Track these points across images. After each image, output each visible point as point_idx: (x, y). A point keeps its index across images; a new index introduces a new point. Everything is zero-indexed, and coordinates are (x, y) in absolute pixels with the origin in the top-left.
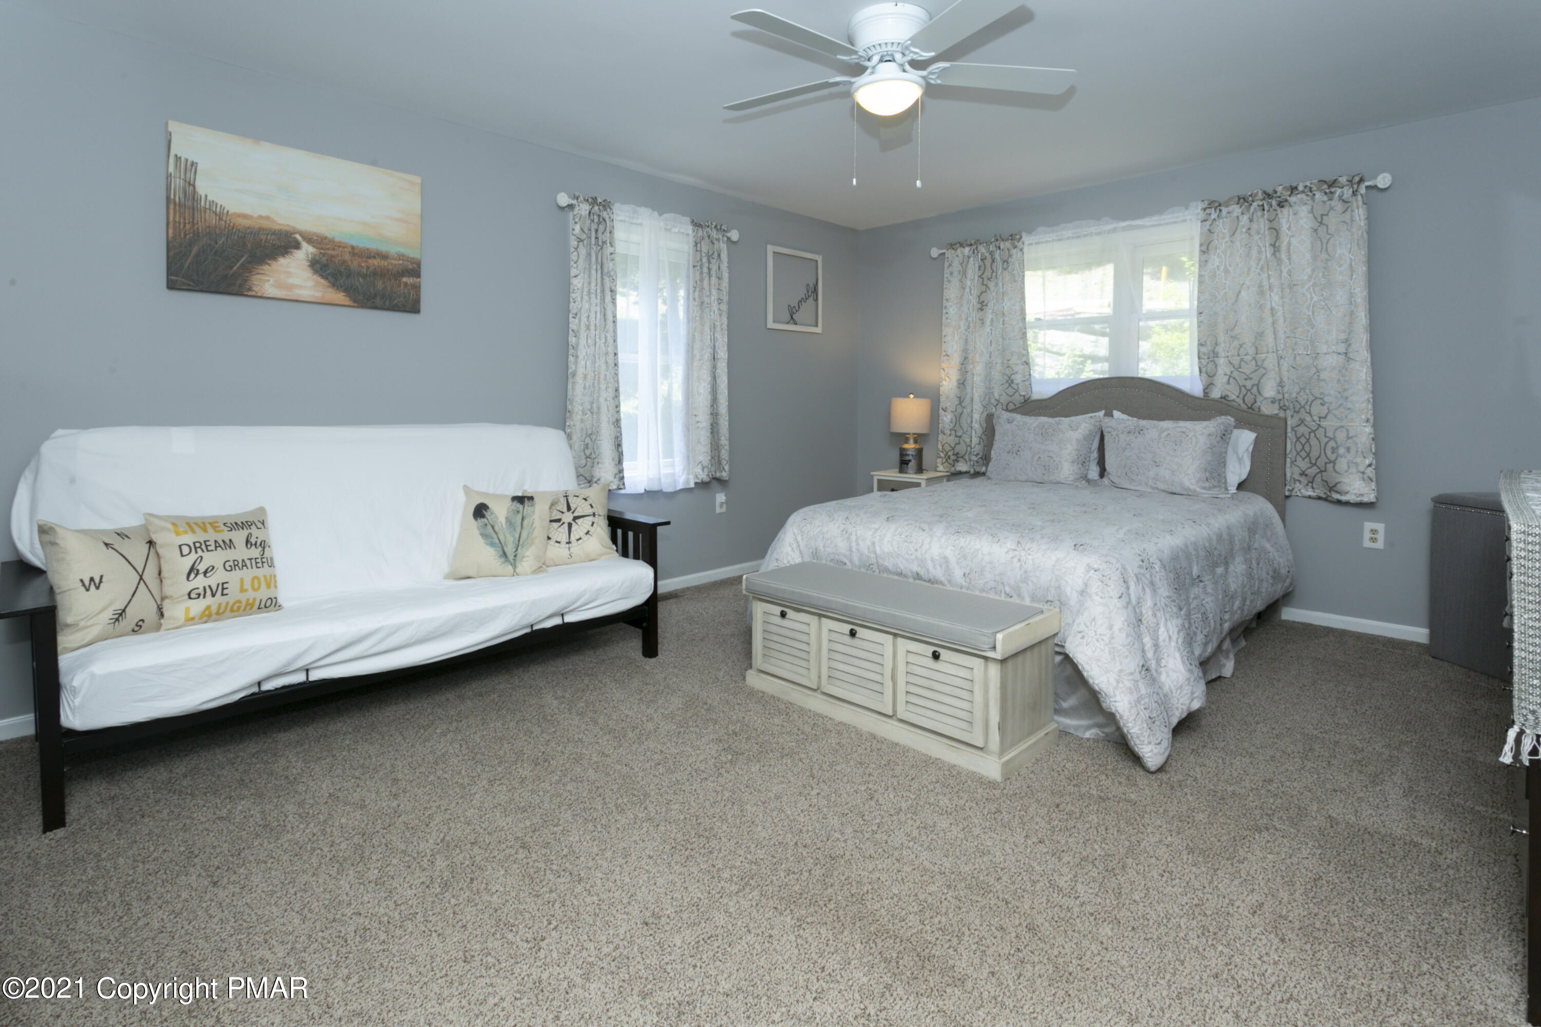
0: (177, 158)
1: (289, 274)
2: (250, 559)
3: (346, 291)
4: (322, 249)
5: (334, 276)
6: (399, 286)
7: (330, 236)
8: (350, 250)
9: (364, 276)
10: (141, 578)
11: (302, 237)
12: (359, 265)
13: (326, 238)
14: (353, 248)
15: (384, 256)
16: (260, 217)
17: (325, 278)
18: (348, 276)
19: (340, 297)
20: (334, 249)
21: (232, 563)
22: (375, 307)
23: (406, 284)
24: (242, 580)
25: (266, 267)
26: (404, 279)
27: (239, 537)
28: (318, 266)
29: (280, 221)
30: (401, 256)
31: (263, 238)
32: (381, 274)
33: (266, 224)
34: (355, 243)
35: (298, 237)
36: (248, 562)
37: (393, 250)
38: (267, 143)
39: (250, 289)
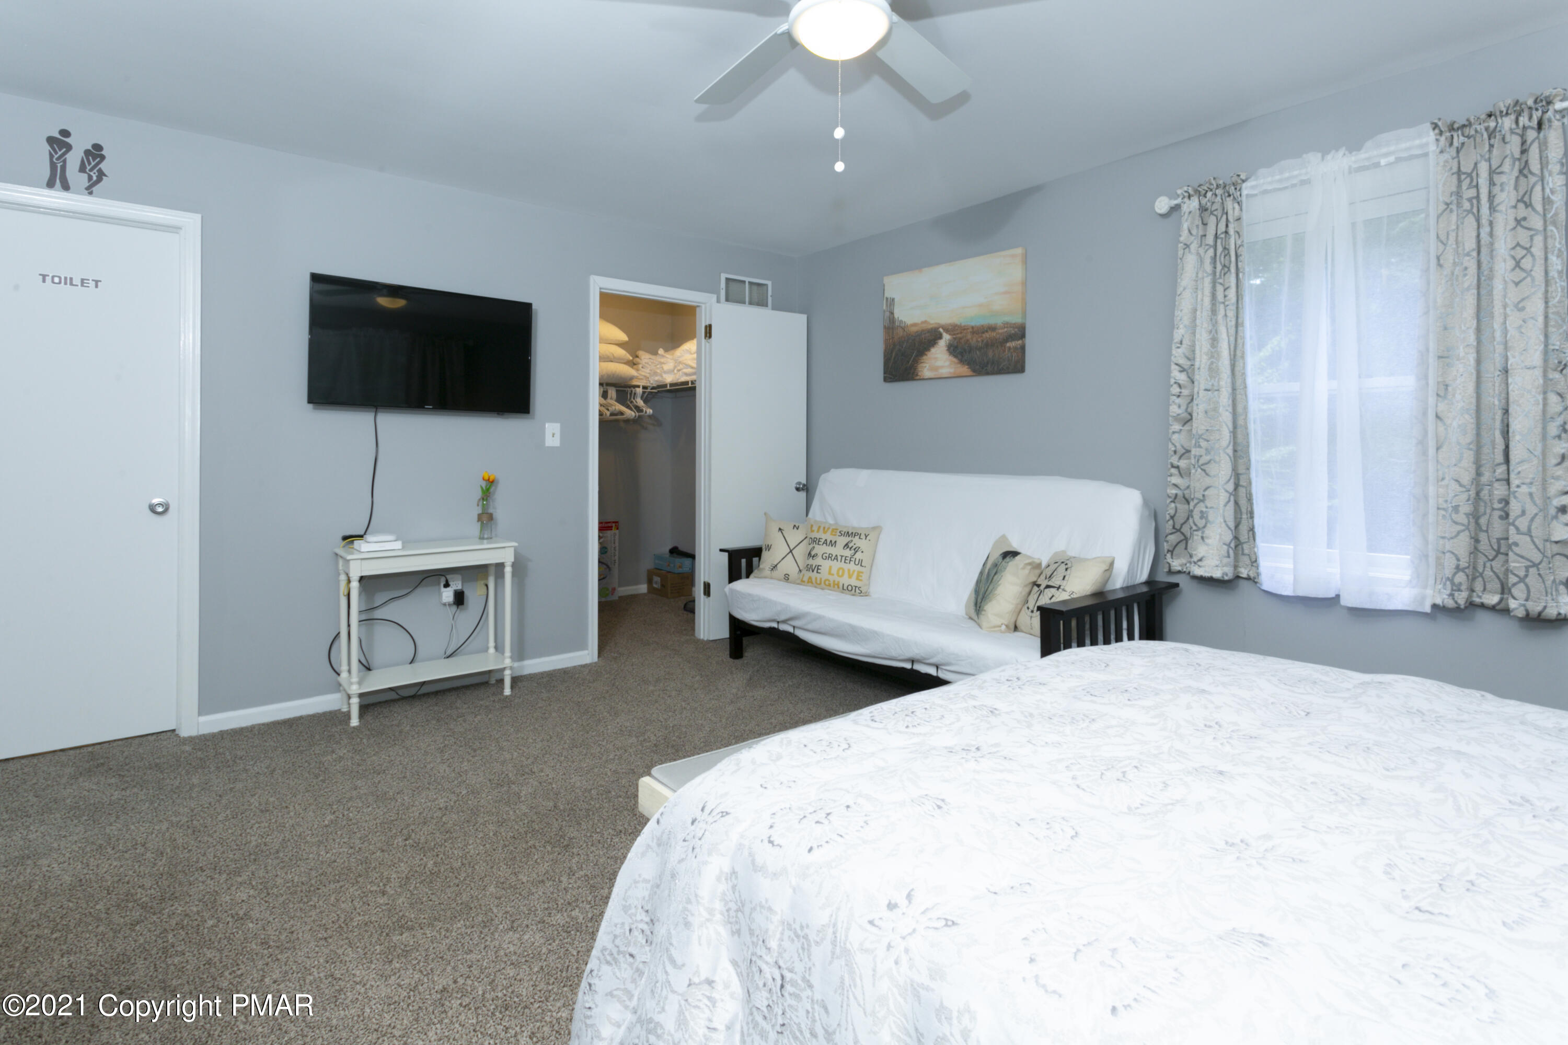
0: (887, 299)
1: (936, 359)
2: (842, 556)
3: (969, 364)
4: (954, 334)
5: (962, 354)
6: (1004, 351)
7: (959, 323)
8: (971, 330)
9: (980, 349)
10: (791, 551)
11: (944, 330)
12: (977, 341)
13: (956, 325)
14: (973, 328)
15: (992, 328)
16: (922, 323)
17: (955, 357)
18: (970, 352)
19: (965, 370)
20: (961, 333)
21: (827, 555)
22: (988, 373)
23: (1010, 348)
24: (830, 568)
25: (925, 357)
26: (1008, 345)
27: (842, 541)
28: (952, 348)
29: (932, 322)
30: (1006, 325)
31: (923, 336)
32: (990, 344)
33: (925, 327)
34: (973, 324)
35: (941, 330)
36: (839, 558)
37: (998, 321)
38: (926, 269)
39: (917, 375)
